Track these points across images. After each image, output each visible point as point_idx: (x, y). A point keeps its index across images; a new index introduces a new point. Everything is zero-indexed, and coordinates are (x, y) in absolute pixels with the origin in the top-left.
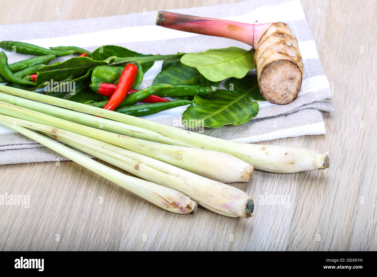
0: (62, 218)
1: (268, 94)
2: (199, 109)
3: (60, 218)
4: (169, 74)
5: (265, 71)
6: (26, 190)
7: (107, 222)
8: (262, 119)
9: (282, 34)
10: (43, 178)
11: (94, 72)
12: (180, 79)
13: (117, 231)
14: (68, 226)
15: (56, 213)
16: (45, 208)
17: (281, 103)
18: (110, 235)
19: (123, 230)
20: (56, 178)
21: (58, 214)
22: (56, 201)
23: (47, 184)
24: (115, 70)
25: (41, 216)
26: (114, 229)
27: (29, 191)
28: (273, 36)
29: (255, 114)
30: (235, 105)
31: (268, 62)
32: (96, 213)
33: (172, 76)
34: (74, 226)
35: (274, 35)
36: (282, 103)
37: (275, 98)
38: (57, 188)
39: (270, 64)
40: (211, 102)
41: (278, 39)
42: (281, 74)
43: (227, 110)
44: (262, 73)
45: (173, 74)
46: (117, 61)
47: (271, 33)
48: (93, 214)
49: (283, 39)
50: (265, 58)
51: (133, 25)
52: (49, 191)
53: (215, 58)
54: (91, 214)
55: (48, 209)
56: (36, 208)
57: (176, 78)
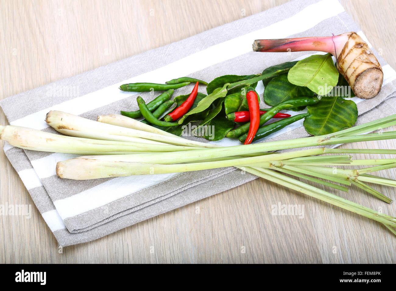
0: (264, 239)
1: (360, 94)
2: (315, 118)
3: (263, 239)
4: (273, 89)
5: (358, 79)
6: (222, 220)
7: (299, 234)
8: (362, 115)
9: (359, 44)
10: (228, 206)
11: (226, 104)
12: (283, 91)
13: (310, 239)
14: (273, 244)
15: (257, 235)
16: (247, 233)
17: (369, 98)
18: (307, 244)
19: (313, 237)
20: (237, 204)
21: (259, 236)
22: (250, 225)
23: (234, 211)
24: (237, 98)
25: (248, 241)
26: (306, 238)
27: (225, 220)
28: (355, 49)
29: (356, 112)
30: (336, 106)
31: (359, 71)
32: (286, 228)
33: (276, 90)
34: (277, 243)
35: (355, 47)
36: (370, 97)
37: (365, 96)
38: (244, 213)
39: (362, 73)
40: (318, 108)
41: (359, 51)
42: (369, 78)
43: (333, 113)
44: (355, 80)
45: (276, 88)
46: (231, 87)
47: (353, 46)
48: (284, 228)
49: (363, 49)
50: (356, 68)
52: (240, 217)
53: (309, 70)
54: (283, 230)
55: (249, 233)
56: (240, 235)
57: (280, 91)
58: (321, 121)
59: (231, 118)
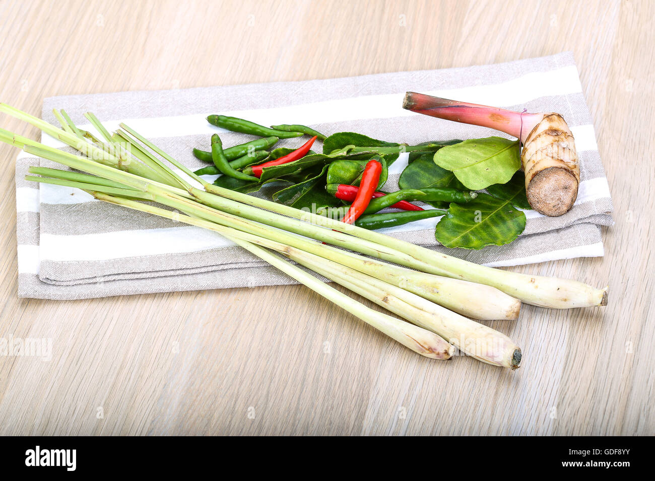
0: (301, 362)
1: (538, 205)
2: (456, 221)
3: (298, 361)
4: (418, 169)
5: (535, 179)
6: (256, 322)
7: (353, 368)
8: (530, 236)
9: (555, 131)
10: (275, 307)
11: (330, 170)
12: (431, 177)
13: (365, 380)
14: (309, 371)
15: (294, 354)
16: (281, 347)
17: (552, 215)
18: (358, 385)
19: (372, 378)
20: (290, 307)
21: (296, 356)
22: (292, 338)
23: (280, 314)
24: (354, 166)
25: (277, 358)
26: (361, 376)
27: (260, 323)
28: (544, 135)
29: (522, 229)
30: (498, 216)
31: (538, 168)
32: (339, 356)
33: (422, 172)
34: (316, 372)
35: (546, 133)
36: (554, 214)
37: (545, 210)
38: (292, 321)
39: (541, 171)
40: (469, 211)
41: (550, 139)
42: (553, 183)
43: (489, 223)
44: (531, 181)
45: (422, 169)
46: (355, 152)
47: (543, 130)
48: (336, 356)
49: (557, 138)
50: (536, 162)
51: (370, 94)
52: (283, 325)
53: (475, 154)
54: (334, 357)
55: (284, 348)
56: (270, 348)
57: (427, 175)
58: (463, 228)
59: (331, 190)
